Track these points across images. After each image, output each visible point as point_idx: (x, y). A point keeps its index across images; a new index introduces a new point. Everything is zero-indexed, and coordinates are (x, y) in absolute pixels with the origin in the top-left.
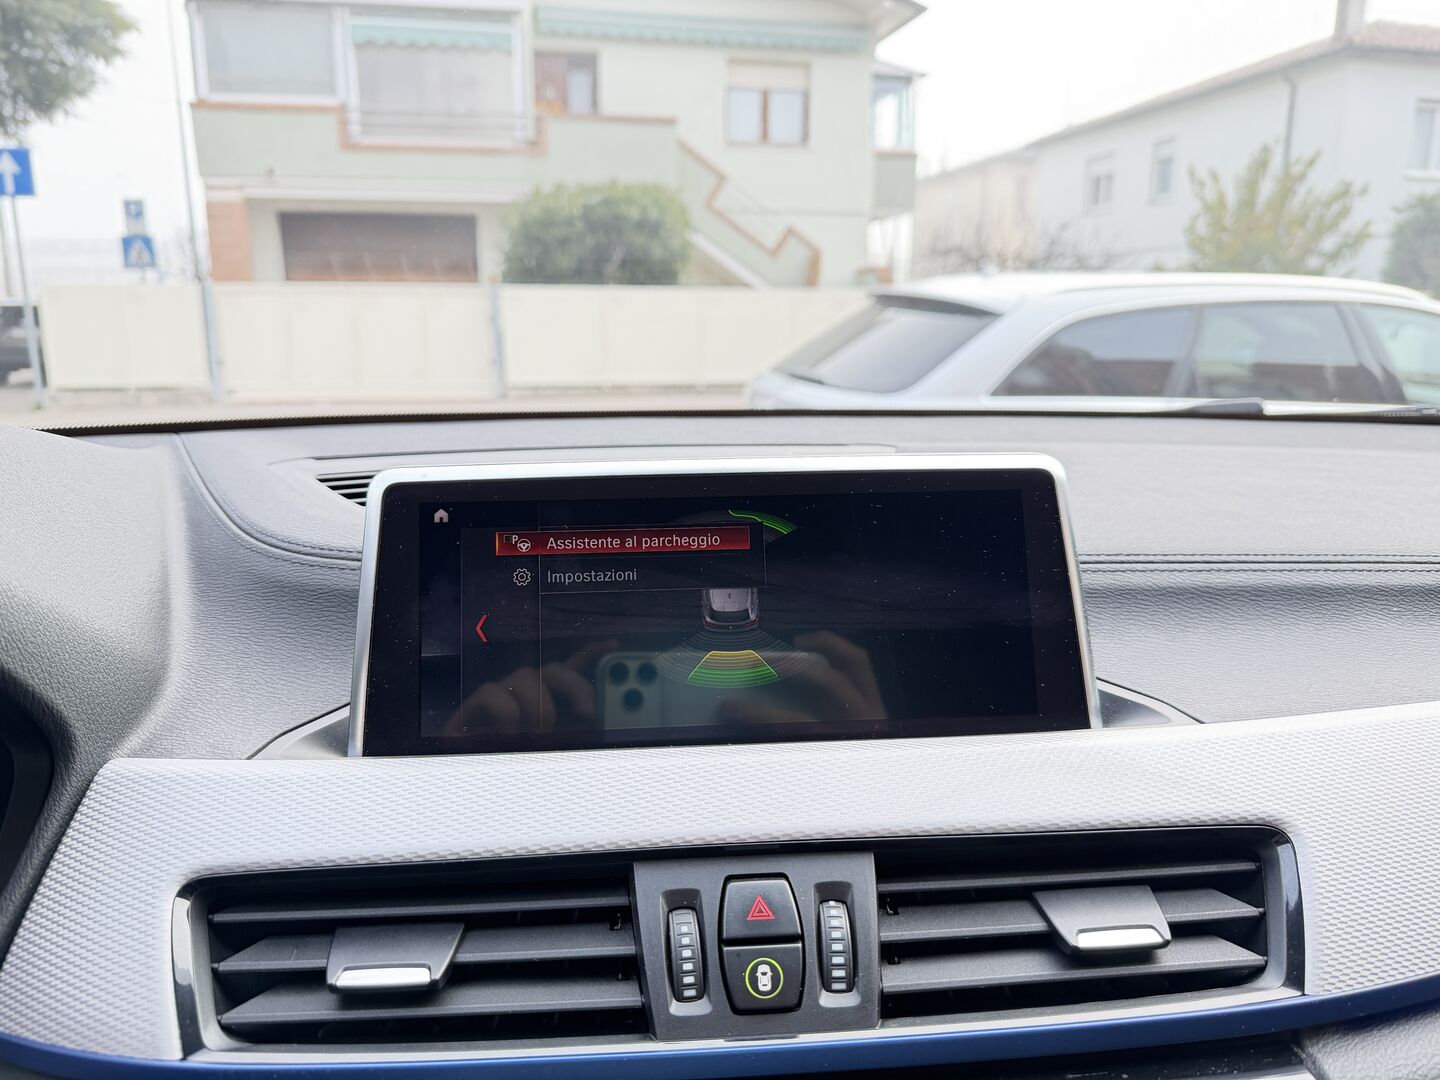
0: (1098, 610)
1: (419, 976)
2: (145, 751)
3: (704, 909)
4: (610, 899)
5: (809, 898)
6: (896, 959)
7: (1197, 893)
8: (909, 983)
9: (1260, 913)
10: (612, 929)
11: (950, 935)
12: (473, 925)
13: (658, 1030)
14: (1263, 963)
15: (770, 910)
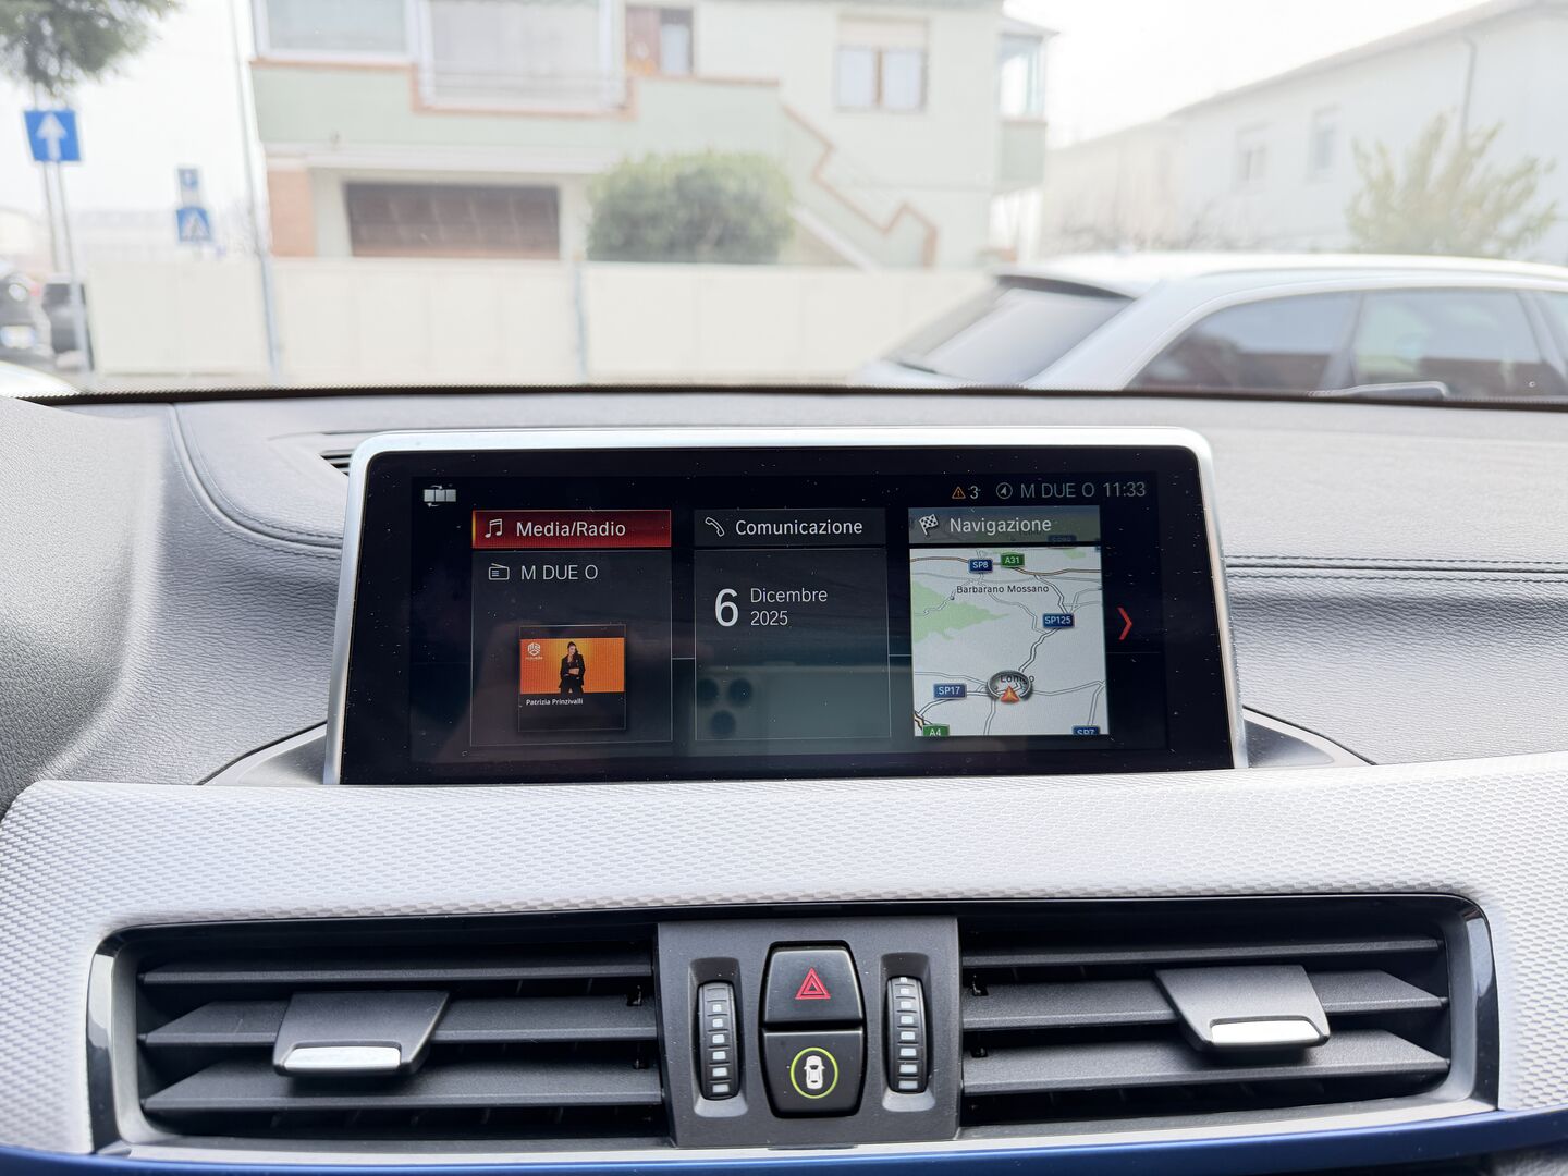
0: (1245, 624)
1: (387, 1058)
2: (77, 773)
3: (743, 984)
4: (628, 967)
5: (874, 973)
6: (982, 1051)
7: (1364, 976)
8: (997, 1082)
9: (1443, 1004)
10: (630, 1004)
11: (1051, 1023)
12: (460, 995)
13: (679, 1133)
14: (1446, 1067)
15: (825, 986)
